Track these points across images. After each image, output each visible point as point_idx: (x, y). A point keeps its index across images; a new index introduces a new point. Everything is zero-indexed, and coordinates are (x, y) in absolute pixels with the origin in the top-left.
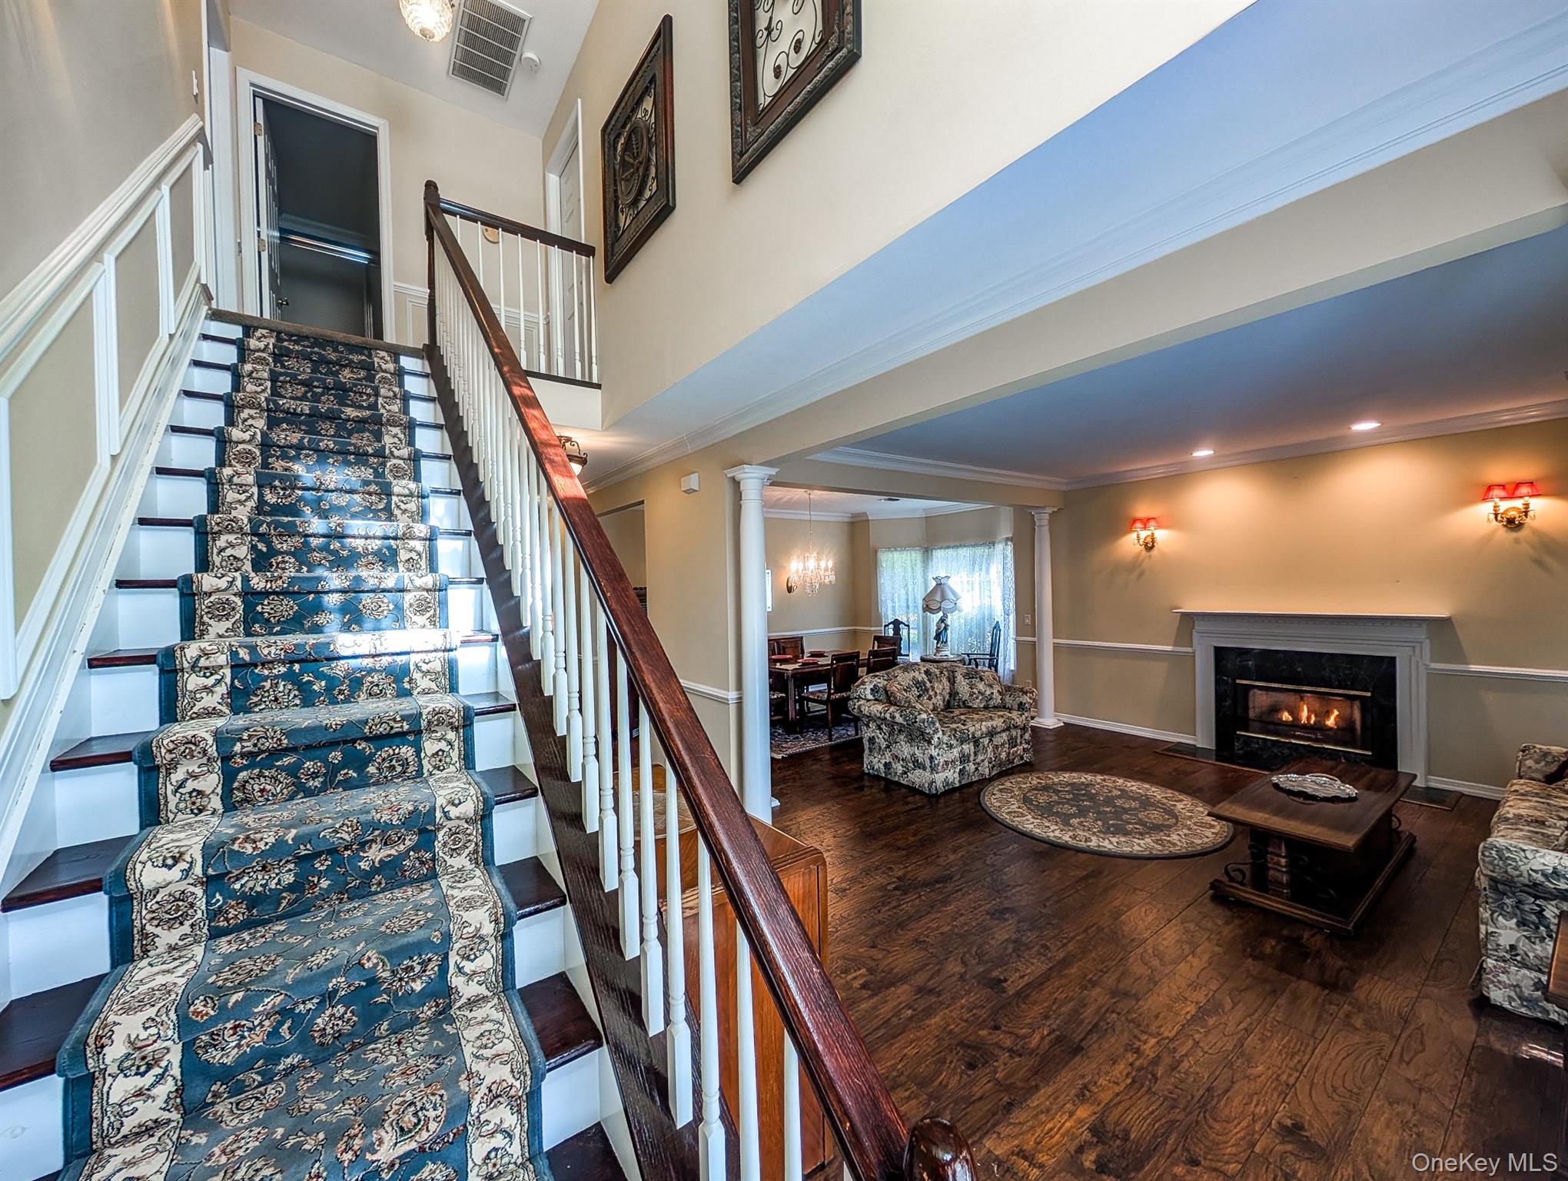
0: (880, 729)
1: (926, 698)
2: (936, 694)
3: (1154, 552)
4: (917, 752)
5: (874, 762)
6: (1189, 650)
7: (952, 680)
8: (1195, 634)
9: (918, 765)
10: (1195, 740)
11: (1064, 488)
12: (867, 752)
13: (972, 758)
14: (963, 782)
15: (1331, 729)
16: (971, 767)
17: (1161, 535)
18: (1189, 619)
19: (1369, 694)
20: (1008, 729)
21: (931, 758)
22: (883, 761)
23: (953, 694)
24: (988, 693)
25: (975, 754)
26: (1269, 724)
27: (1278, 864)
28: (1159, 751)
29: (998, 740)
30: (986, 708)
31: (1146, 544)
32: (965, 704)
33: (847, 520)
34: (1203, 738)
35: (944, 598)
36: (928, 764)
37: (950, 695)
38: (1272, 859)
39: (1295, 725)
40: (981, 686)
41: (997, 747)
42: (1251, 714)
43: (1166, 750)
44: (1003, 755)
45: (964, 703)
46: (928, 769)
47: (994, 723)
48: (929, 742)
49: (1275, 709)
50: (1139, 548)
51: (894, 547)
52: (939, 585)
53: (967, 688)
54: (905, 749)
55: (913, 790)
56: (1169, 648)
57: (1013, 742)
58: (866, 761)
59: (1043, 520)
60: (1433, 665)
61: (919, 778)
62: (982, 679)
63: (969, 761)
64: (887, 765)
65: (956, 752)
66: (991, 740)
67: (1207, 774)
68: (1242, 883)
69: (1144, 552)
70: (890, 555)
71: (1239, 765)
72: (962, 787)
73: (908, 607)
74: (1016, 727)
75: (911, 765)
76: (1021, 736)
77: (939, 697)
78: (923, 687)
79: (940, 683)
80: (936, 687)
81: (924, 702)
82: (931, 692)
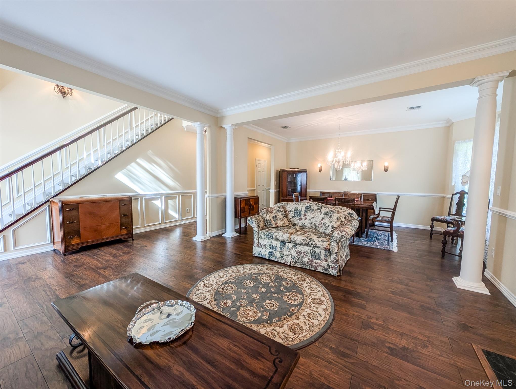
1: (297, 219)
2: (306, 219)
29: (301, 249)
41: (300, 252)
77: (307, 221)
78: (299, 213)
79: (313, 214)
80: (308, 215)
81: (295, 220)
82: (302, 217)
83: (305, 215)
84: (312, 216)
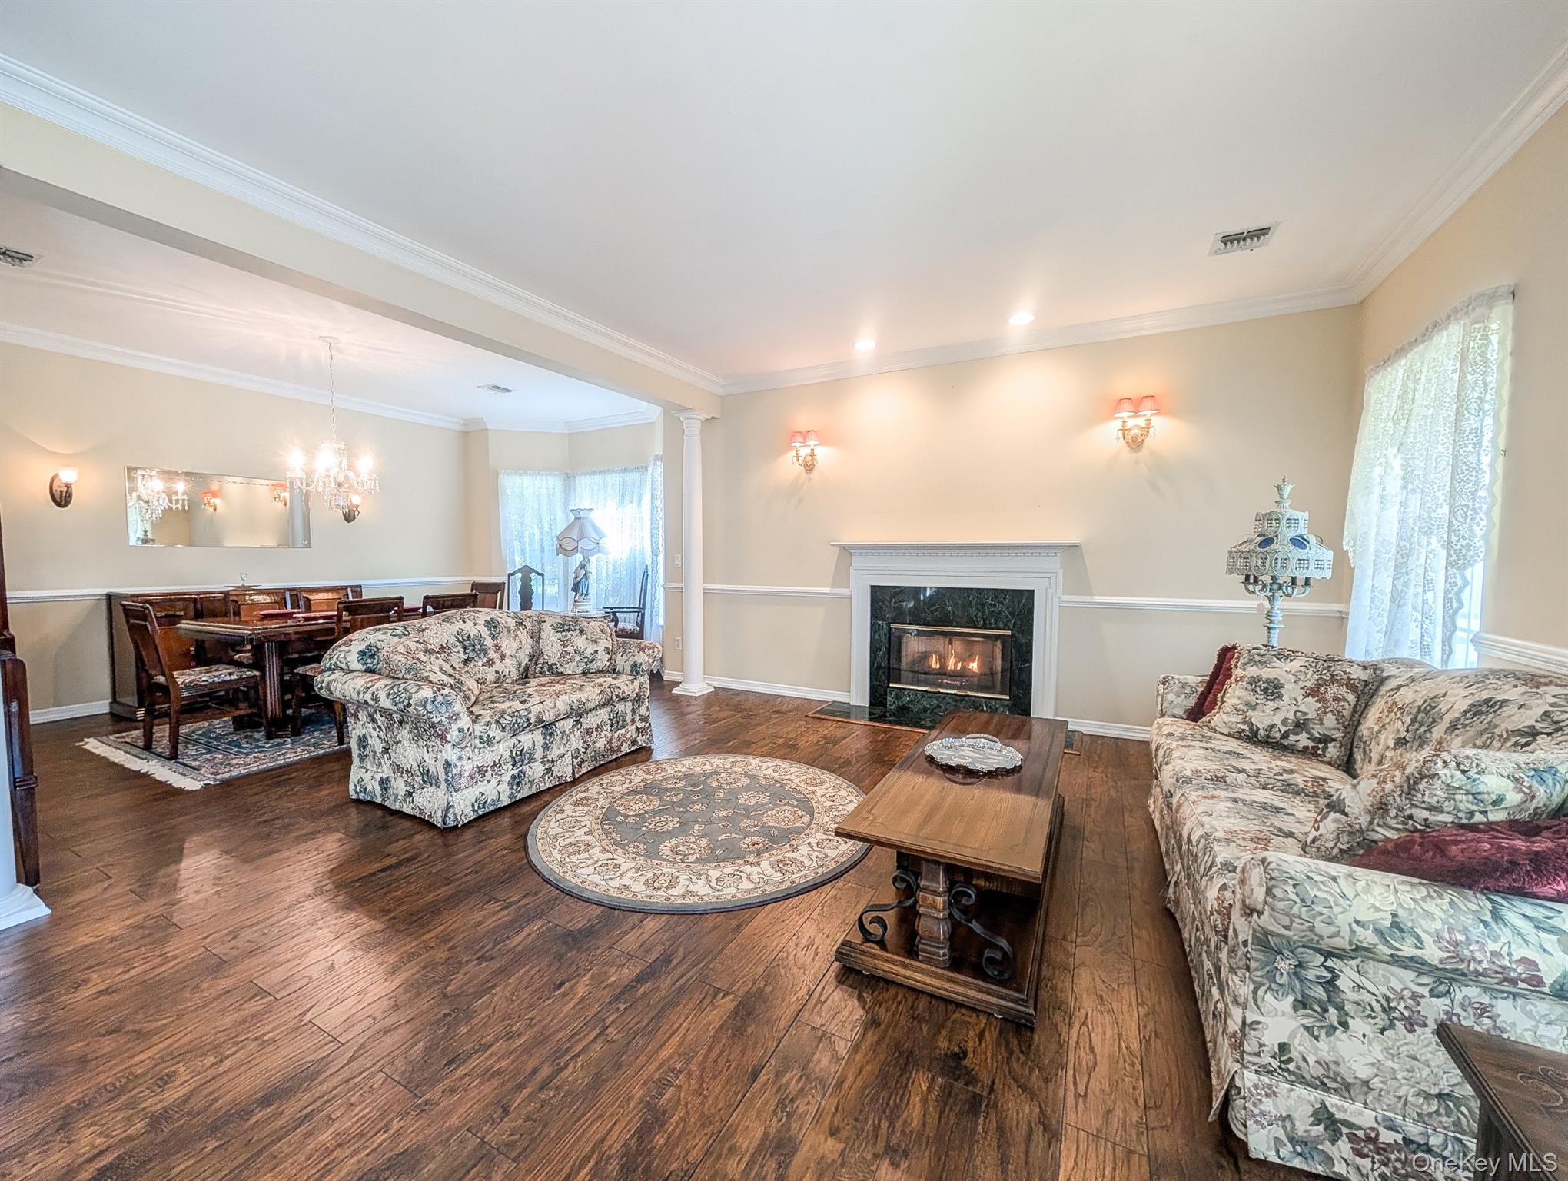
0: (373, 720)
1: (480, 663)
2: (503, 657)
3: (815, 474)
4: (426, 756)
5: (363, 779)
6: (846, 591)
7: (536, 637)
8: (852, 572)
9: (428, 778)
10: (849, 697)
11: (721, 391)
12: (356, 761)
13: (538, 754)
14: (519, 796)
15: (974, 675)
16: (536, 770)
17: (823, 453)
18: (847, 550)
19: (1009, 633)
20: (608, 703)
21: (447, 765)
22: (378, 777)
23: (535, 656)
24: (589, 651)
25: (546, 747)
26: (921, 673)
27: (933, 906)
28: (810, 714)
29: (590, 721)
30: (584, 673)
31: (806, 464)
32: (552, 671)
33: (458, 428)
34: (858, 695)
35: (582, 536)
36: (442, 777)
37: (532, 657)
38: (925, 900)
39: (943, 672)
40: (580, 642)
41: (589, 731)
42: (904, 665)
43: (818, 712)
44: (601, 743)
45: (550, 668)
46: (443, 785)
47: (583, 696)
48: (443, 738)
49: (925, 656)
50: (799, 469)
51: (523, 469)
52: (578, 518)
53: (558, 647)
54: (409, 753)
55: (422, 822)
56: (827, 590)
57: (617, 722)
58: (353, 778)
59: (693, 429)
60: (1066, 598)
61: (430, 802)
62: (582, 632)
63: (531, 760)
64: (384, 783)
65: (503, 749)
66: (578, 722)
67: (857, 739)
68: (882, 944)
69: (804, 475)
70: (517, 479)
71: (890, 722)
72: (515, 804)
73: (543, 550)
74: (622, 699)
75: (419, 779)
76: (633, 712)
77: (508, 661)
78: (478, 647)
79: (514, 639)
80: (504, 645)
81: (476, 669)
82: (492, 654)
83: (497, 647)
84: (515, 645)
